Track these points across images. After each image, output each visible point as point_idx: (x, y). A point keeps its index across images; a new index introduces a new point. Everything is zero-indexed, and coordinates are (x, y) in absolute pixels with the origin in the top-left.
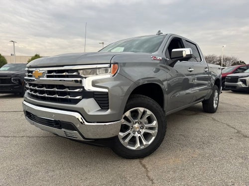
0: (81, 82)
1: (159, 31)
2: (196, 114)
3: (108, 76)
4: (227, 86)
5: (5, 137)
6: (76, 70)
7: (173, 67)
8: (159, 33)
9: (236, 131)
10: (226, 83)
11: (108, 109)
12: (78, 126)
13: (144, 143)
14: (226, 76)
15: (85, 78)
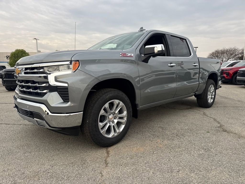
0: (46, 78)
1: (142, 28)
2: (190, 108)
3: (69, 72)
4: (239, 81)
5: (6, 124)
6: (42, 68)
7: (147, 62)
8: (142, 29)
9: (219, 125)
10: (238, 77)
11: (69, 101)
12: (44, 116)
13: (118, 131)
14: (238, 71)
15: (50, 74)
